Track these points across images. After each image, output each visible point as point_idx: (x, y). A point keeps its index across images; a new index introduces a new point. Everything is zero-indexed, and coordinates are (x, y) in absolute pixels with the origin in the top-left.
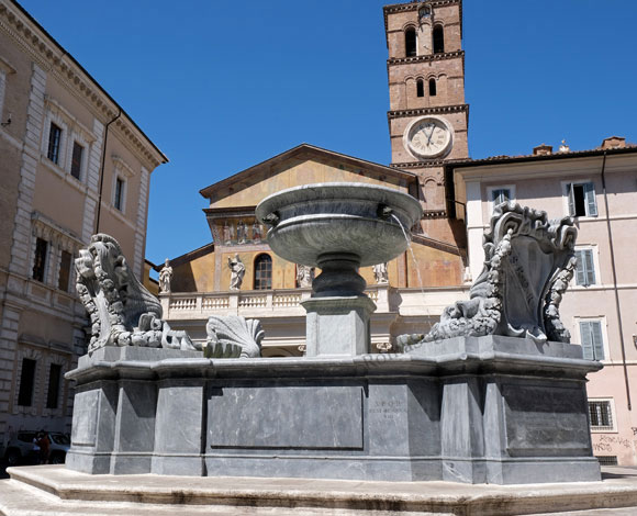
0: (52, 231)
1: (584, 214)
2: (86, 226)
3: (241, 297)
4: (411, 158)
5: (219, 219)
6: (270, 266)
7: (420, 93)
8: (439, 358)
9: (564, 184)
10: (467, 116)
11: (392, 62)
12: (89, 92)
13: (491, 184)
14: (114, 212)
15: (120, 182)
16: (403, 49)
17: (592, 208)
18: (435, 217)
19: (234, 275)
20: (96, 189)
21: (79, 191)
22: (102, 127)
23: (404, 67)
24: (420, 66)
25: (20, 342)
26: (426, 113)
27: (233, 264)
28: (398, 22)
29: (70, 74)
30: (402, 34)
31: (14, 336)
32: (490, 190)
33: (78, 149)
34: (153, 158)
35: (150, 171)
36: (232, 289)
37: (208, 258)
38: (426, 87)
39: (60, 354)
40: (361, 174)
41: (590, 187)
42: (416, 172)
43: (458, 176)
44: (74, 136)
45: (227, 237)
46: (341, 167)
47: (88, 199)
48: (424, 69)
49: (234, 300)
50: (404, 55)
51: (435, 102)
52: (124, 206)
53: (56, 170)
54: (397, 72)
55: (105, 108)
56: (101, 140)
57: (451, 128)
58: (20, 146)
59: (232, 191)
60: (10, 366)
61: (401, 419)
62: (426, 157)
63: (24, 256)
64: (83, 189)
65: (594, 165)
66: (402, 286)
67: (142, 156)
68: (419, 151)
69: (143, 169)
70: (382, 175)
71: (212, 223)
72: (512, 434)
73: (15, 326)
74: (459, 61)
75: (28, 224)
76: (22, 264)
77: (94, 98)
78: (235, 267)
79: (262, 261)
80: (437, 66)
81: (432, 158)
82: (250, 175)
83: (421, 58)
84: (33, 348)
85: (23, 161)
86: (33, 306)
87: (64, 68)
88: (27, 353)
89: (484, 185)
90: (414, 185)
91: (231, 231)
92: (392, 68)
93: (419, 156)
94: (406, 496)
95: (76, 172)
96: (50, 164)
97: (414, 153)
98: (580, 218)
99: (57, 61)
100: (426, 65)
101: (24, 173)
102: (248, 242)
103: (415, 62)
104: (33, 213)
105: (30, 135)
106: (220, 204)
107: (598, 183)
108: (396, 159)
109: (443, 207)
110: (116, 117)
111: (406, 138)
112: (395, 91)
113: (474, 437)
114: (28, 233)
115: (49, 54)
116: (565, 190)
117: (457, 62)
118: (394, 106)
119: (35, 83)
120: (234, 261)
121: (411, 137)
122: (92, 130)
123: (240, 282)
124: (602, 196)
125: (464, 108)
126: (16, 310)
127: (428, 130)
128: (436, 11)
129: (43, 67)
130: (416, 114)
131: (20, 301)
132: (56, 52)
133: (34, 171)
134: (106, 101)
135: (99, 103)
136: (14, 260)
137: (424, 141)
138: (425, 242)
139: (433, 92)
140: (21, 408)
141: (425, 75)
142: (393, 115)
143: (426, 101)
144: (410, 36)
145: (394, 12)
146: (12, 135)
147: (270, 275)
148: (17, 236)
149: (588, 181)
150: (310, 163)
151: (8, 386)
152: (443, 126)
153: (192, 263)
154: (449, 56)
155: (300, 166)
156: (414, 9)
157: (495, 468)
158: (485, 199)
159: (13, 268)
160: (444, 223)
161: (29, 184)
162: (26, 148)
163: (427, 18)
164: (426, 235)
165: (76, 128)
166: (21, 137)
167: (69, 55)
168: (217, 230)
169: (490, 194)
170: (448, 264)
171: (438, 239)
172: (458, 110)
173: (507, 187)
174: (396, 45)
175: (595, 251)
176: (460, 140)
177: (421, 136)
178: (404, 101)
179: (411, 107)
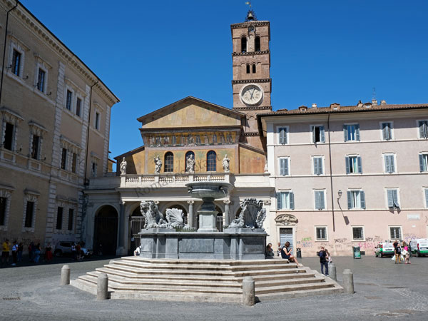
0: (69, 144)
1: (319, 141)
2: (83, 140)
3: (160, 177)
4: (242, 105)
5: (147, 134)
6: (172, 158)
7: (248, 72)
8: (230, 233)
9: (311, 126)
10: (271, 84)
11: (235, 54)
12: (84, 72)
13: (278, 125)
14: (95, 130)
15: (97, 114)
16: (240, 48)
17: (323, 139)
18: (254, 135)
19: (157, 166)
20: (87, 121)
21: (79, 122)
22: (89, 88)
23: (241, 57)
24: (248, 57)
25: (57, 199)
26: (251, 82)
27: (156, 161)
28: (238, 33)
29: (76, 65)
30: (240, 40)
31: (54, 197)
32: (278, 127)
33: (79, 101)
34: (112, 100)
35: (111, 107)
36: (156, 173)
37: (141, 153)
38: (251, 68)
39: (73, 204)
40: (218, 112)
41: (322, 128)
42: (245, 112)
43: (263, 120)
44: (77, 95)
45: (151, 143)
46: (208, 109)
47: (84, 126)
48: (250, 59)
49: (157, 179)
50: (240, 51)
51: (255, 76)
52: (99, 127)
53: (70, 113)
54: (237, 60)
55: (91, 79)
56: (89, 95)
57: (262, 90)
58: (55, 104)
59: (153, 119)
60: (53, 211)
61: (222, 246)
62: (250, 105)
63: (57, 158)
64: (81, 121)
65: (324, 118)
66: (237, 173)
67: (107, 100)
68: (246, 102)
69: (108, 107)
70: (228, 113)
71: (143, 136)
72: (244, 249)
73: (55, 192)
74: (267, 56)
75: (59, 142)
76: (56, 161)
77: (86, 74)
78: (158, 163)
79: (169, 156)
80: (257, 57)
81: (253, 105)
82: (163, 111)
83: (249, 53)
84: (62, 202)
85: (55, 111)
86: (62, 182)
87: (73, 62)
88: (59, 205)
89: (275, 125)
90: (244, 119)
91: (153, 140)
92: (234, 57)
93: (246, 104)
94: (221, 262)
95: (78, 114)
96: (67, 111)
97: (244, 103)
98: (318, 143)
99: (70, 59)
100: (251, 57)
101: (57, 117)
102: (162, 146)
103: (245, 55)
104: (61, 137)
105: (59, 98)
106: (147, 126)
107: (326, 127)
108: (236, 105)
109: (257, 130)
110: (96, 83)
111: (240, 94)
112: (236, 70)
113: (237, 250)
114: (59, 146)
115: (67, 56)
116: (311, 129)
117: (266, 56)
118: (235, 78)
119: (60, 71)
120: (157, 159)
121: (243, 94)
122: (85, 90)
123: (160, 169)
124: (327, 133)
125: (269, 81)
126: (55, 184)
127: (251, 91)
128: (257, 28)
129: (64, 63)
130: (246, 83)
131: (57, 180)
132: (70, 55)
133: (61, 115)
134: (92, 75)
135: (88, 77)
136: (54, 160)
137: (249, 96)
138: (248, 148)
139: (254, 71)
140: (58, 230)
141: (251, 62)
142: (234, 82)
143: (251, 76)
144: (244, 41)
145: (236, 28)
146: (51, 99)
147: (172, 162)
148: (55, 148)
149: (321, 125)
150: (193, 106)
151: (52, 220)
152: (259, 89)
153: (133, 156)
154: (262, 53)
155: (188, 107)
156: (246, 27)
157: (240, 257)
158: (275, 132)
159: (53, 164)
160: (258, 138)
161: (59, 122)
162: (57, 105)
163: (252, 32)
164: (249, 144)
165: (78, 91)
166: (55, 100)
167: (76, 56)
168: (146, 139)
169: (278, 130)
170: (259, 159)
171: (255, 147)
172: (266, 81)
173: (285, 127)
174: (237, 45)
175: (323, 158)
176: (267, 96)
177: (248, 93)
178: (240, 75)
179: (243, 78)
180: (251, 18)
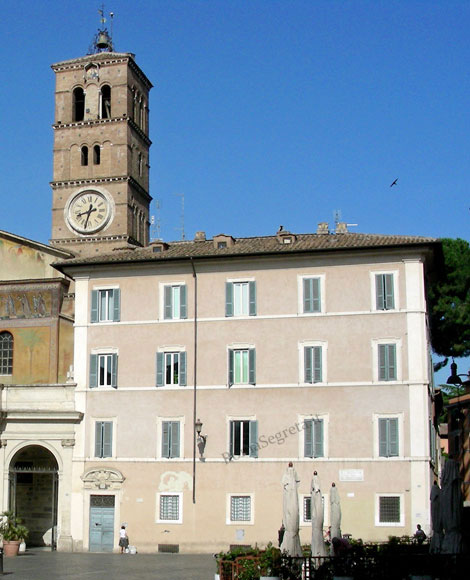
4: (69, 234)
7: (85, 162)
9: (162, 284)
11: (59, 126)
16: (70, 112)
23: (69, 132)
24: (85, 132)
26: (88, 184)
28: (66, 82)
30: (70, 96)
38: (90, 155)
40: (20, 250)
41: (184, 290)
48: (89, 135)
50: (70, 120)
51: (98, 172)
54: (63, 137)
57: (111, 201)
62: (85, 233)
68: (78, 226)
74: (124, 126)
80: (102, 131)
83: (88, 123)
92: (57, 133)
97: (74, 229)
103: (79, 126)
108: (57, 235)
111: (67, 211)
112: (59, 159)
116: (162, 292)
117: (122, 128)
118: (57, 176)
121: (72, 210)
125: (127, 180)
128: (104, 70)
130: (78, 185)
139: (97, 160)
141: (90, 141)
142: (56, 185)
143: (91, 170)
144: (79, 95)
145: (62, 71)
152: (104, 199)
154: (113, 122)
156: (82, 68)
172: (120, 181)
173: (111, 287)
174: (64, 106)
178: (67, 170)
179: (74, 176)
180: (102, 46)
